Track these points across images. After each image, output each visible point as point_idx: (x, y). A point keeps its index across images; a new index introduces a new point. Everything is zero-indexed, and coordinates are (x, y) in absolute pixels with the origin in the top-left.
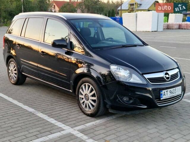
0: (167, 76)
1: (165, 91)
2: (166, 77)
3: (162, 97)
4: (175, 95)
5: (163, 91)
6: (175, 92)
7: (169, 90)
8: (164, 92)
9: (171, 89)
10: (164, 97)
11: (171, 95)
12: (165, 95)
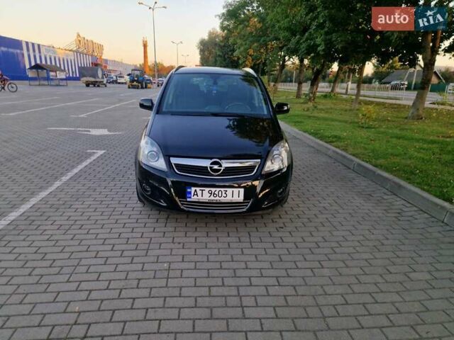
0: (216, 167)
1: (198, 189)
2: (210, 167)
3: (190, 198)
4: (223, 199)
5: (193, 189)
6: (224, 195)
7: (207, 189)
8: (196, 190)
9: (213, 190)
10: (194, 198)
11: (212, 198)
12: (197, 195)
